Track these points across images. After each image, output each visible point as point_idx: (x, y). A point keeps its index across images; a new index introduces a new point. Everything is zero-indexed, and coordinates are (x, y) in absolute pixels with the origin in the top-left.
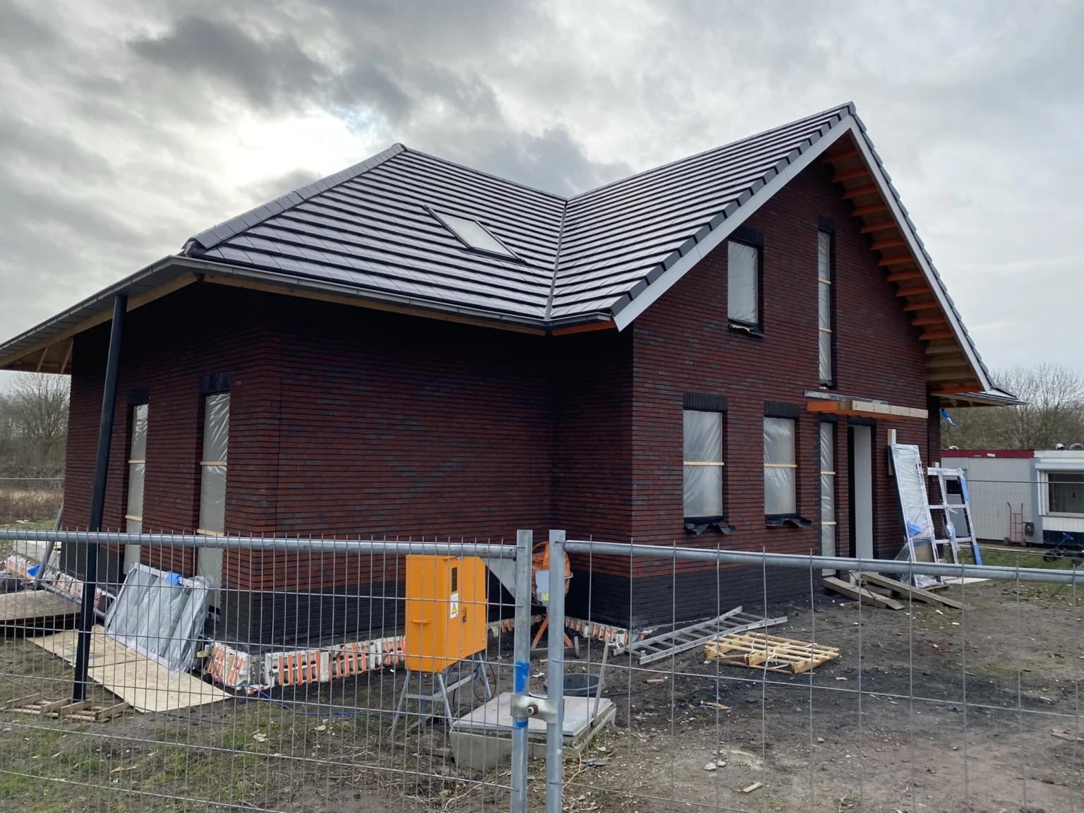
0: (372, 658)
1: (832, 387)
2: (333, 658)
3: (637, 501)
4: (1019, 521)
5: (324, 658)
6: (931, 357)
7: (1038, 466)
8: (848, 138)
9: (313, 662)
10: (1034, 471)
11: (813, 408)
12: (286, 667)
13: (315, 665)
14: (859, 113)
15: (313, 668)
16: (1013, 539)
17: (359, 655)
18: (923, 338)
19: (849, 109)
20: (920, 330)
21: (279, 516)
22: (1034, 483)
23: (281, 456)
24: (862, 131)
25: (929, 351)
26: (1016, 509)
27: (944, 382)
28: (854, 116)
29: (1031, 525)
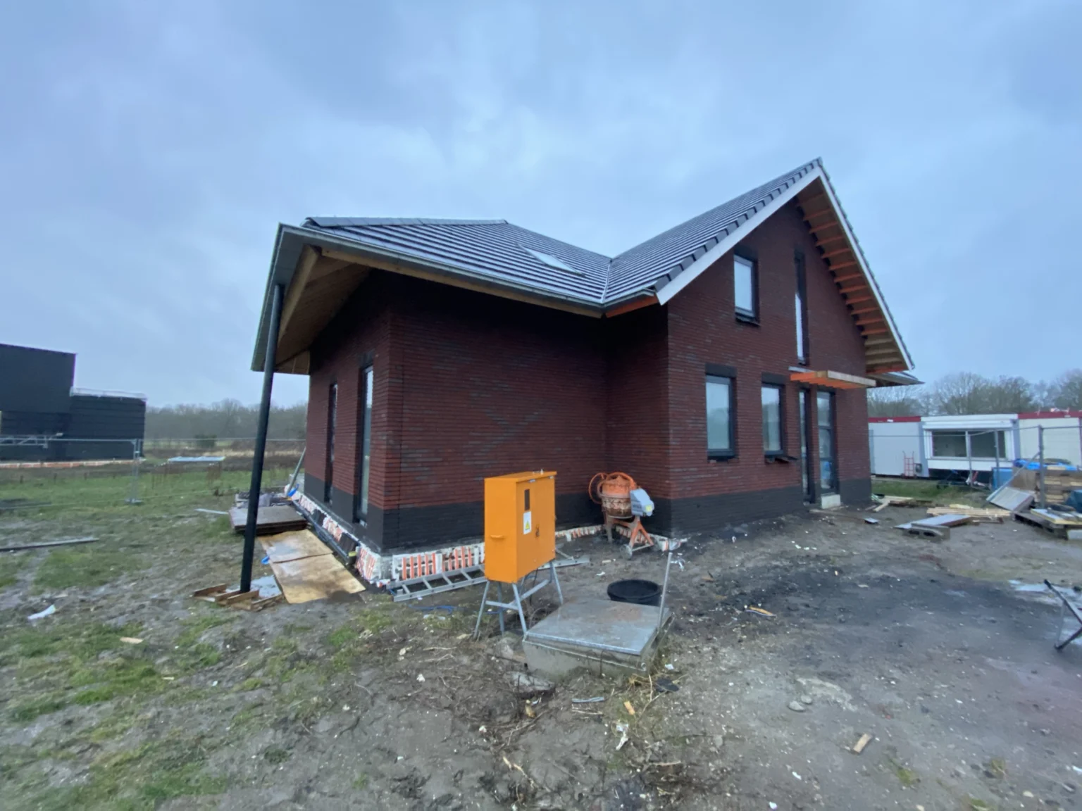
0: (476, 558)
1: (806, 364)
2: (445, 558)
3: (673, 442)
4: (911, 462)
5: (438, 558)
6: (868, 348)
7: (924, 427)
8: (817, 182)
9: (430, 562)
10: (921, 430)
11: (794, 378)
12: (408, 565)
13: (432, 564)
14: (825, 165)
15: (431, 566)
16: (907, 474)
17: (466, 556)
18: (863, 334)
19: (819, 162)
20: (861, 328)
21: (403, 451)
22: (921, 436)
23: (404, 407)
24: (828, 179)
25: (868, 343)
26: (909, 456)
27: (876, 365)
28: (821, 167)
29: (920, 465)
